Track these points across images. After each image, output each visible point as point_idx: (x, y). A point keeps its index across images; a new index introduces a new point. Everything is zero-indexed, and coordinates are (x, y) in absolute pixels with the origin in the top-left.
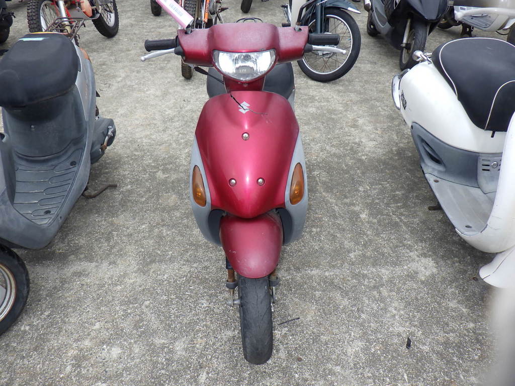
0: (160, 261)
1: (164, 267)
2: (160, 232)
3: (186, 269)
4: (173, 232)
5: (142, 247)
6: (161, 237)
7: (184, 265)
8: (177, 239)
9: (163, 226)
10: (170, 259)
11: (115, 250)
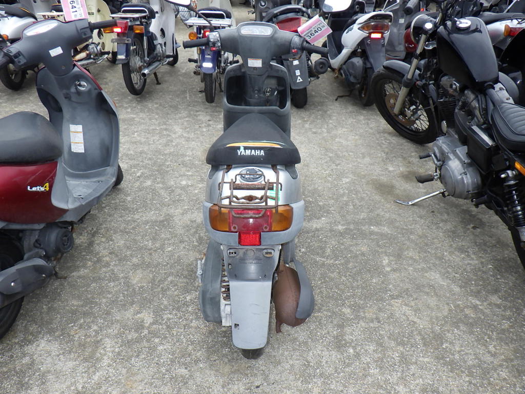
0: (156, 221)
1: (154, 218)
2: (154, 244)
3: (136, 217)
4: (142, 243)
5: (170, 232)
6: (154, 239)
7: (138, 219)
8: (140, 237)
9: (151, 249)
10: (148, 223)
11: (193, 230)
